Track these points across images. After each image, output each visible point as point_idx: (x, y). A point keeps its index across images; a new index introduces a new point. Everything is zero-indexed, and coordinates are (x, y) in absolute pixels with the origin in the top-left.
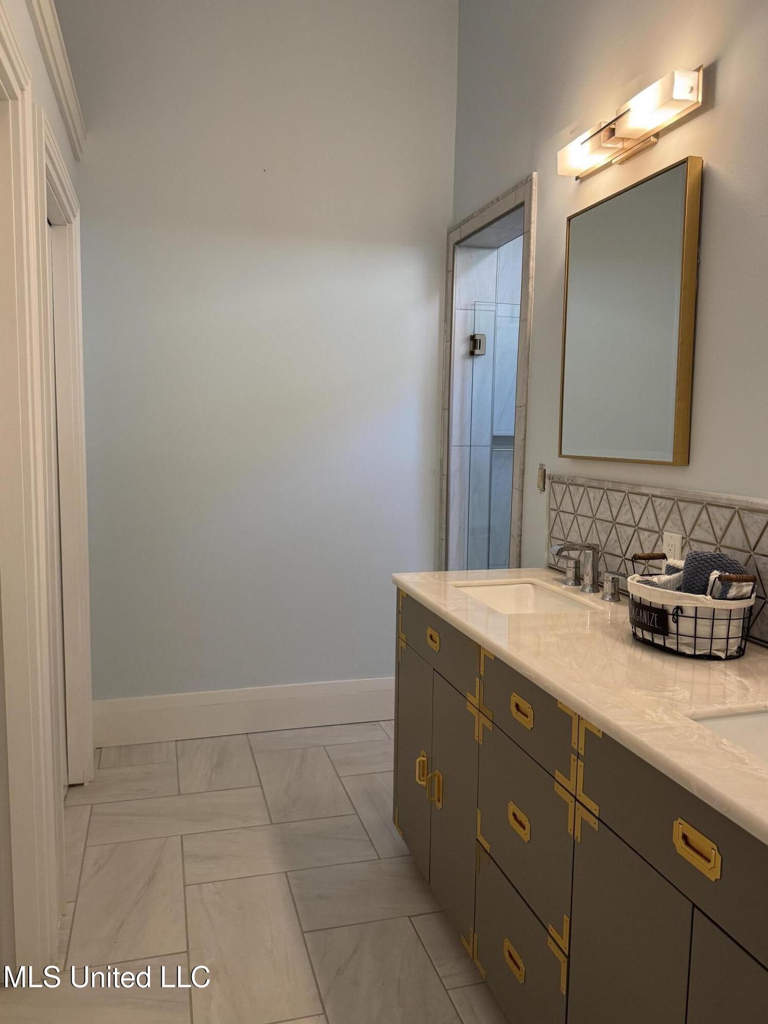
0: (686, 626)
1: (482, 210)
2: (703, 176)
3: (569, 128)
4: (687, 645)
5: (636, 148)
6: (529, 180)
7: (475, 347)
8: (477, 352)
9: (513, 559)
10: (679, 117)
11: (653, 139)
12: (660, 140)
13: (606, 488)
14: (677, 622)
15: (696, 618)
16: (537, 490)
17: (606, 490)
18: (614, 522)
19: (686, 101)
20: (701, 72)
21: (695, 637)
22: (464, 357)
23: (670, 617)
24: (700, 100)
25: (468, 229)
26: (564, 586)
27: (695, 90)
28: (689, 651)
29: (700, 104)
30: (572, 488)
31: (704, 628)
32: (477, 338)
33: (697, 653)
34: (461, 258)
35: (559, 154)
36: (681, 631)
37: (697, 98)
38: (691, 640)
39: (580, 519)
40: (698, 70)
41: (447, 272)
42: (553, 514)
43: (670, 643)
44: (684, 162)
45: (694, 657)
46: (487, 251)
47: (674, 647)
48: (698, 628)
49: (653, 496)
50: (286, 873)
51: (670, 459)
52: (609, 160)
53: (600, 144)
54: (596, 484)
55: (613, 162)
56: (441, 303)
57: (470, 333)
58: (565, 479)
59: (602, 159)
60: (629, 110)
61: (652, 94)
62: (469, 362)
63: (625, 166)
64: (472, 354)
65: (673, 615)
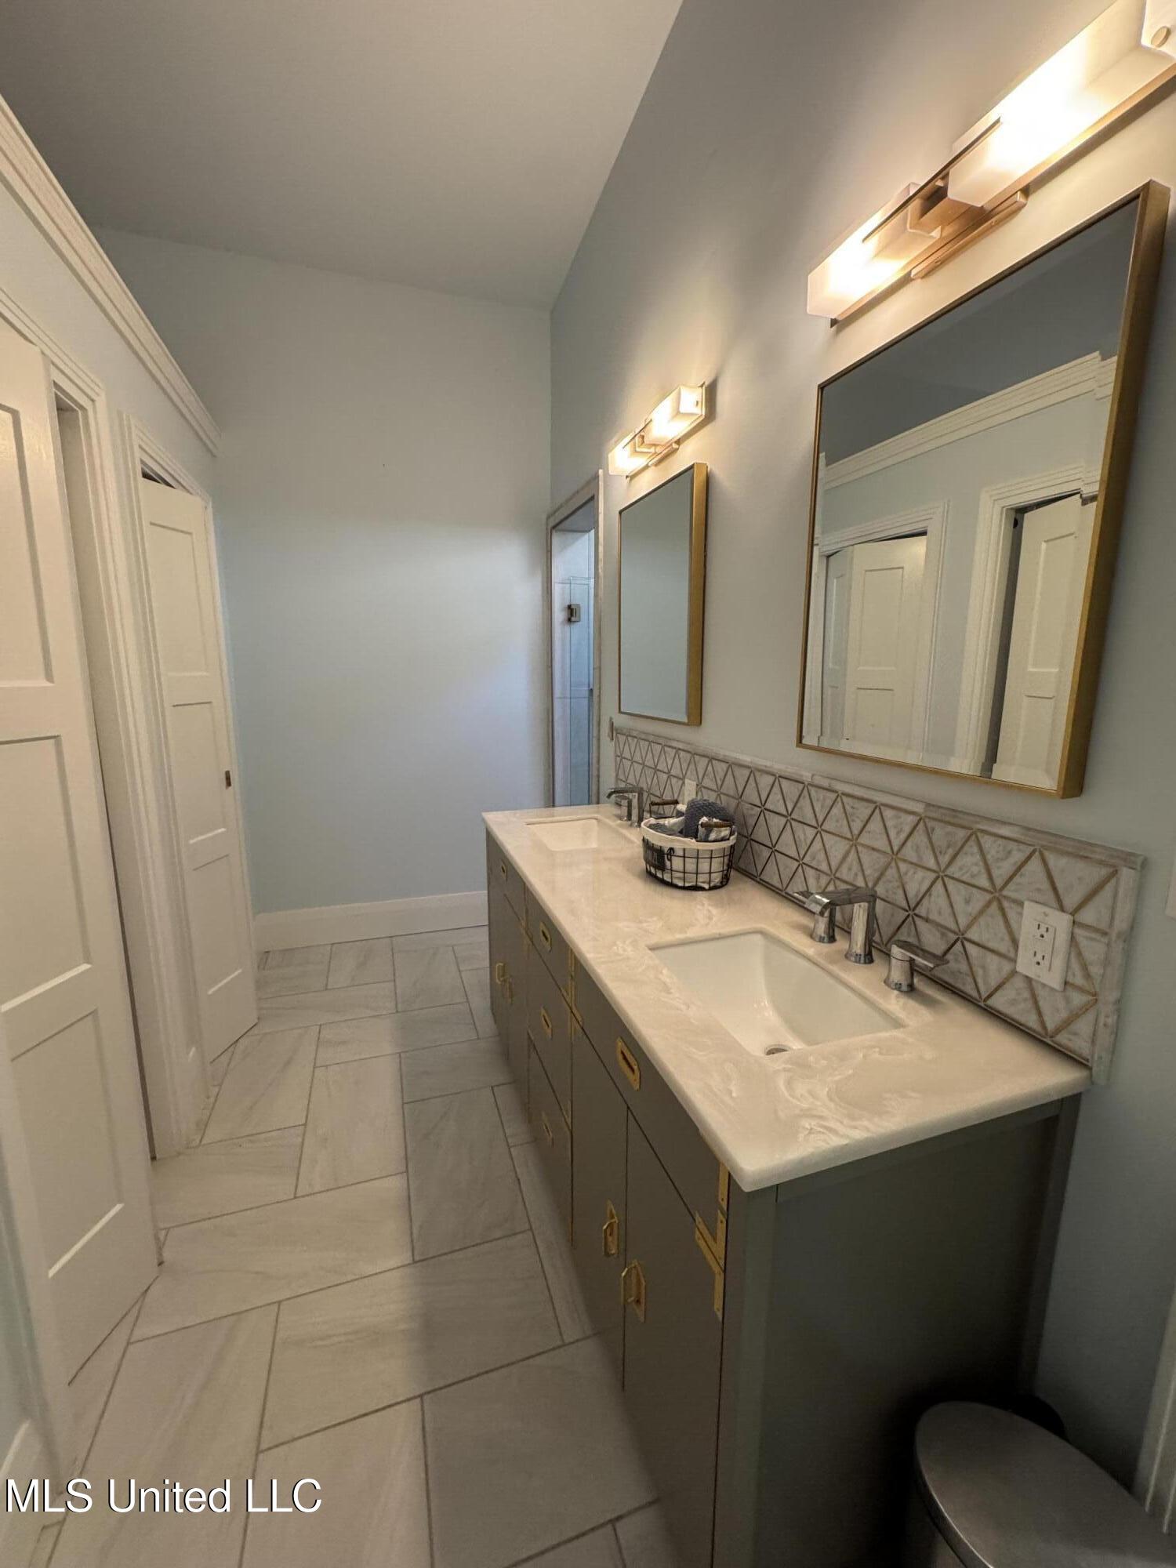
0: (677, 863)
1: (568, 501)
2: (708, 480)
3: (615, 439)
4: (679, 878)
5: (665, 452)
6: (597, 477)
7: (572, 615)
8: (573, 619)
9: (594, 799)
10: (689, 428)
11: (675, 446)
12: (681, 447)
13: (651, 740)
14: (670, 860)
15: (684, 857)
16: (609, 739)
17: (650, 742)
18: (656, 770)
19: (692, 414)
20: (704, 388)
21: (684, 873)
22: (562, 623)
23: (666, 856)
24: (704, 413)
25: (559, 516)
26: (619, 822)
27: (700, 404)
28: (680, 884)
29: (703, 417)
30: (629, 738)
31: (691, 865)
32: (573, 607)
33: (687, 885)
34: (557, 540)
35: (609, 456)
36: (674, 868)
37: (700, 411)
38: (682, 875)
39: (635, 765)
40: (702, 386)
41: (547, 551)
42: (618, 759)
43: (667, 877)
44: (692, 467)
45: (684, 888)
46: (580, 534)
47: (669, 880)
48: (687, 865)
49: (680, 749)
50: (400, 1053)
51: (685, 720)
52: (645, 464)
53: (635, 448)
54: (643, 736)
55: (650, 463)
56: (543, 577)
57: (568, 603)
58: (625, 731)
59: (640, 462)
60: (651, 420)
61: (667, 406)
62: (567, 628)
63: (659, 467)
64: (569, 620)
65: (668, 855)
